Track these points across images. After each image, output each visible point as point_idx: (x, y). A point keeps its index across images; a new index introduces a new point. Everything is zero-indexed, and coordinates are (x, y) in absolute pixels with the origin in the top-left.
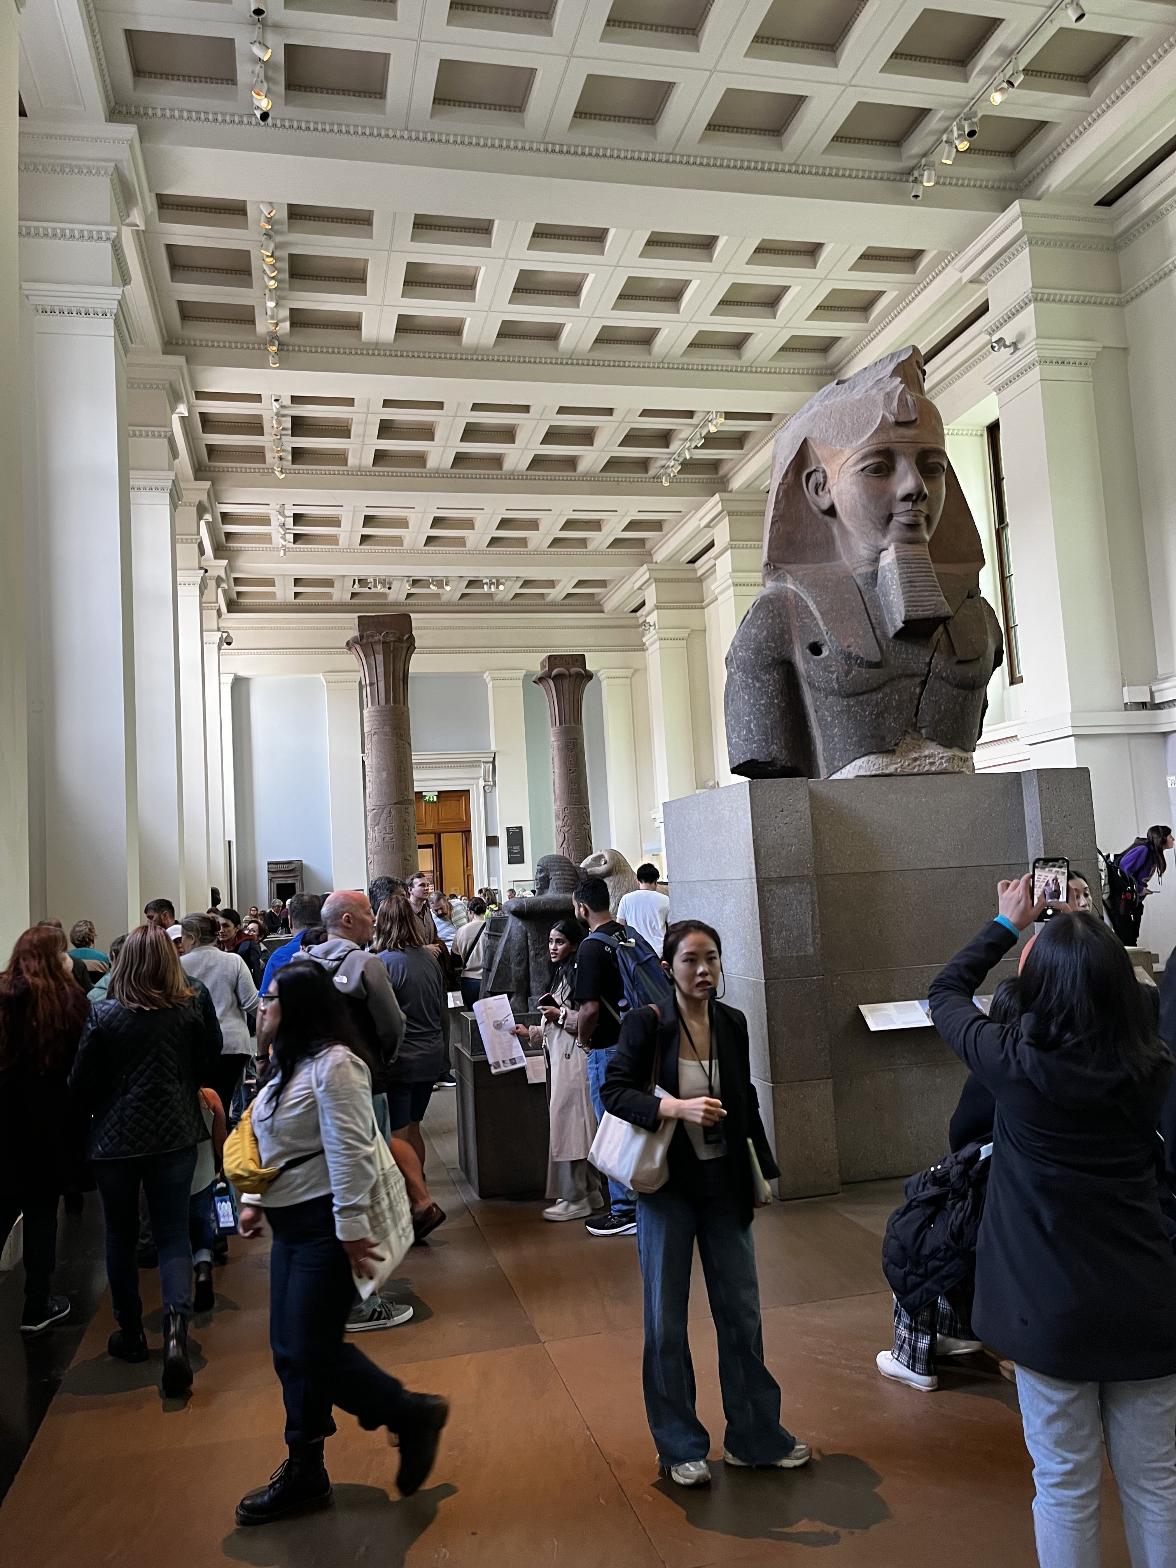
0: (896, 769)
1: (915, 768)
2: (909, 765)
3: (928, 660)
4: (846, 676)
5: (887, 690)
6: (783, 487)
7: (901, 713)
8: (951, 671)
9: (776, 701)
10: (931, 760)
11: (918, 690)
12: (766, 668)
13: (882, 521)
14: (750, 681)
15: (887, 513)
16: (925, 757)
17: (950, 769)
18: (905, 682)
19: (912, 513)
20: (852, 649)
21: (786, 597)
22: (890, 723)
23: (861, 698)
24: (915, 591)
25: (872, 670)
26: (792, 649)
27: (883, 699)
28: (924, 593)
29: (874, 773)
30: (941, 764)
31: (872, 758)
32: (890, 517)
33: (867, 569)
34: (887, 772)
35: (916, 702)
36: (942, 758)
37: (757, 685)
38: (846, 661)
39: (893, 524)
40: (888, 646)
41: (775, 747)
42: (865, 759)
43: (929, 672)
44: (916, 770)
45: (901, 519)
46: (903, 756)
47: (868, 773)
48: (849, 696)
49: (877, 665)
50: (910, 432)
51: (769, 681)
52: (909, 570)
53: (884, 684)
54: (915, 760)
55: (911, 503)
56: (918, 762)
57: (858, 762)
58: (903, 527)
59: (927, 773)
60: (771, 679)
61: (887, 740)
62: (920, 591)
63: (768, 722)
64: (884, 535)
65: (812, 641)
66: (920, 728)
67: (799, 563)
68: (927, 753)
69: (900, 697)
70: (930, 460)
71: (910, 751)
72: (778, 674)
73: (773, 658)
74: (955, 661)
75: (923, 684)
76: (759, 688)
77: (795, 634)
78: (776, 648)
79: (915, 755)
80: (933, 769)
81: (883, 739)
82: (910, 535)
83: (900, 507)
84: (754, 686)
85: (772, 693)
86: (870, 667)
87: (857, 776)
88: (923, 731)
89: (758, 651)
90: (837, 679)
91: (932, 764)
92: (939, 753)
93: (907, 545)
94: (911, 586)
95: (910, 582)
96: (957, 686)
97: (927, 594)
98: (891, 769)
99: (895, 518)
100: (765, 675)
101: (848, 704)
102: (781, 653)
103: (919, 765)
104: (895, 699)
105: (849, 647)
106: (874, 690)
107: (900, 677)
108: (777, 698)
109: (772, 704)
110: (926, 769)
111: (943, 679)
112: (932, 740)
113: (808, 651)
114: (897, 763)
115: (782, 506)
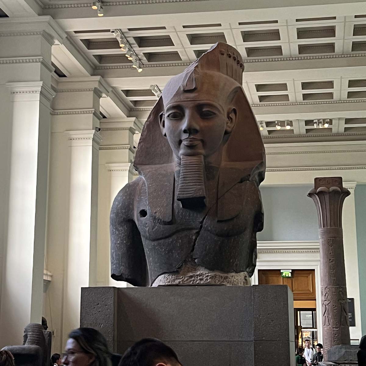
0: (180, 282)
1: (191, 281)
2: (187, 280)
3: (201, 220)
4: (153, 229)
5: (174, 237)
6: (147, 123)
7: (182, 250)
8: (213, 227)
9: (125, 242)
10: (201, 277)
11: (194, 238)
12: (120, 223)
13: (177, 143)
14: (114, 230)
15: (179, 140)
16: (197, 275)
17: (213, 283)
18: (186, 233)
19: (189, 140)
20: (157, 214)
21: (138, 184)
22: (176, 256)
23: (160, 241)
24: (186, 183)
25: (166, 226)
26: (133, 213)
27: (172, 242)
28: (190, 184)
29: (167, 284)
30: (207, 280)
31: (166, 275)
32: (180, 142)
33: (177, 169)
34: (174, 283)
35: (192, 244)
36: (207, 276)
37: (117, 232)
38: (153, 221)
39: (182, 145)
40: (178, 212)
41: (123, 267)
42: (163, 276)
43: (201, 227)
44: (191, 283)
45: (184, 143)
46: (184, 274)
47: (164, 284)
48: (154, 240)
49: (170, 223)
50: (192, 95)
51: (122, 231)
52: (186, 171)
53: (173, 234)
54: (191, 277)
55: (188, 134)
56: (193, 279)
57: (160, 277)
58: (186, 147)
59: (199, 285)
60: (123, 229)
61: (174, 265)
62: (189, 183)
63: (120, 253)
64: (179, 152)
65: (142, 209)
66: (195, 259)
67: (151, 164)
68: (198, 273)
69: (182, 241)
70: (204, 110)
71: (189, 272)
72: (126, 227)
73: (124, 219)
74: (216, 220)
75: (198, 233)
76: (118, 235)
77: (136, 204)
78: (125, 212)
79: (191, 274)
80: (202, 282)
81: (171, 265)
82: (189, 151)
83: (185, 136)
84: (116, 233)
85: (123, 237)
86: (165, 224)
87: (159, 286)
88: (196, 261)
89: (117, 214)
90: (148, 231)
91: (201, 280)
92: (206, 274)
93: (188, 157)
94: (184, 180)
95: (184, 178)
96: (217, 235)
97: (192, 184)
98: (177, 282)
99: (183, 142)
100: (120, 227)
101: (154, 244)
102: (128, 215)
103: (194, 280)
104: (179, 242)
105: (156, 213)
106: (166, 237)
107: (183, 230)
108: (125, 240)
109: (122, 243)
110: (198, 282)
111: (209, 231)
112: (202, 266)
113: (139, 215)
114: (181, 279)
115: (145, 133)
